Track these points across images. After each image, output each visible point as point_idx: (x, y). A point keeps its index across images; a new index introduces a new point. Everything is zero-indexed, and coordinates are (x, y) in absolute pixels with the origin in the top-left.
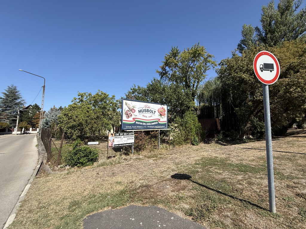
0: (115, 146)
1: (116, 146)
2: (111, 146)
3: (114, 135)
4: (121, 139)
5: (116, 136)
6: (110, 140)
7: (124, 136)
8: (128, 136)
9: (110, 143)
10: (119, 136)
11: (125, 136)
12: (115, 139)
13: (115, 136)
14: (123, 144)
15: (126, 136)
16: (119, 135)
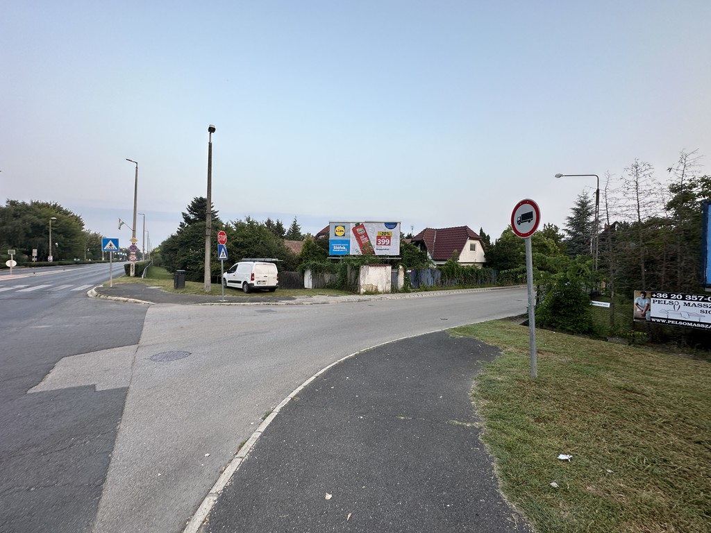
0: (653, 320)
1: (658, 321)
2: (641, 316)
3: (648, 295)
4: (677, 307)
5: (656, 297)
6: (637, 304)
7: (687, 302)
8: (703, 303)
9: (638, 310)
10: (668, 301)
11: (692, 303)
12: (652, 304)
13: (653, 297)
14: (683, 321)
15: (697, 303)
16: (669, 298)
